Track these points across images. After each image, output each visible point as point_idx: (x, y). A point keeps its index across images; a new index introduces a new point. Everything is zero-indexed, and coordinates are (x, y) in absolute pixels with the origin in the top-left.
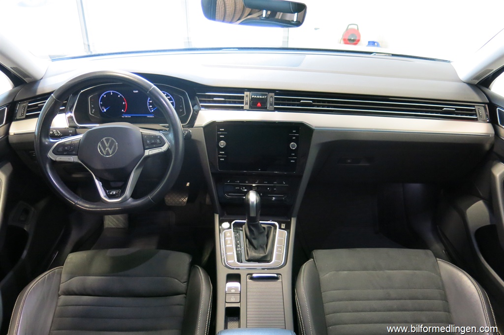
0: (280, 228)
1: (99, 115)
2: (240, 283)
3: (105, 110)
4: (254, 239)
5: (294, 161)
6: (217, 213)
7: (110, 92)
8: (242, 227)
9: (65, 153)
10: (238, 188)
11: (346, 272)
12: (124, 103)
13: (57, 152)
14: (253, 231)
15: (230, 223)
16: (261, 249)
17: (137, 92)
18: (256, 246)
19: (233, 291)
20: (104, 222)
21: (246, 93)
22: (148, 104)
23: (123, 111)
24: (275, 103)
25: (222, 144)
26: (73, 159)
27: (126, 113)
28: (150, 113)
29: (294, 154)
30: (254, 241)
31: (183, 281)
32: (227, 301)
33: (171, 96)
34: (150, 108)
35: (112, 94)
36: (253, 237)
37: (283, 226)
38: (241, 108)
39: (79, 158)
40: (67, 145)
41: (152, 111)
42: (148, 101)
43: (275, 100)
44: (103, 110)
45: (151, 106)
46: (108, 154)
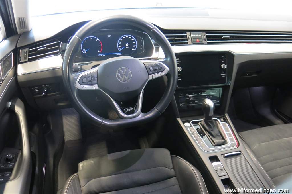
0: (221, 121)
1: (81, 56)
2: (220, 161)
3: (85, 52)
4: (212, 131)
5: (224, 77)
6: (178, 118)
7: (90, 38)
8: (198, 124)
9: (88, 83)
10: (188, 98)
11: (264, 143)
12: (100, 45)
13: (81, 83)
14: (210, 125)
15: (189, 122)
16: (217, 137)
17: (110, 36)
18: (214, 136)
19: (219, 168)
20: (65, 137)
21: (188, 34)
22: (118, 45)
23: (99, 51)
24: (207, 39)
25: (179, 69)
26: (95, 87)
27: (101, 53)
28: (119, 52)
29: (224, 72)
30: (212, 132)
31: (171, 168)
32: (219, 176)
33: (134, 38)
34: (119, 48)
35: (91, 39)
36: (211, 129)
37: (223, 120)
38: (187, 44)
39: (99, 86)
40: (89, 77)
41: (121, 50)
42: (118, 43)
43: (207, 37)
44: (84, 51)
45: (120, 47)
46: (125, 80)
